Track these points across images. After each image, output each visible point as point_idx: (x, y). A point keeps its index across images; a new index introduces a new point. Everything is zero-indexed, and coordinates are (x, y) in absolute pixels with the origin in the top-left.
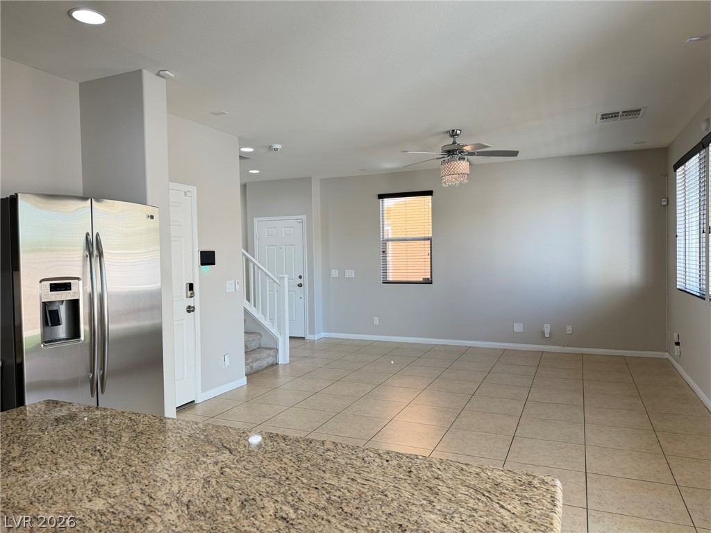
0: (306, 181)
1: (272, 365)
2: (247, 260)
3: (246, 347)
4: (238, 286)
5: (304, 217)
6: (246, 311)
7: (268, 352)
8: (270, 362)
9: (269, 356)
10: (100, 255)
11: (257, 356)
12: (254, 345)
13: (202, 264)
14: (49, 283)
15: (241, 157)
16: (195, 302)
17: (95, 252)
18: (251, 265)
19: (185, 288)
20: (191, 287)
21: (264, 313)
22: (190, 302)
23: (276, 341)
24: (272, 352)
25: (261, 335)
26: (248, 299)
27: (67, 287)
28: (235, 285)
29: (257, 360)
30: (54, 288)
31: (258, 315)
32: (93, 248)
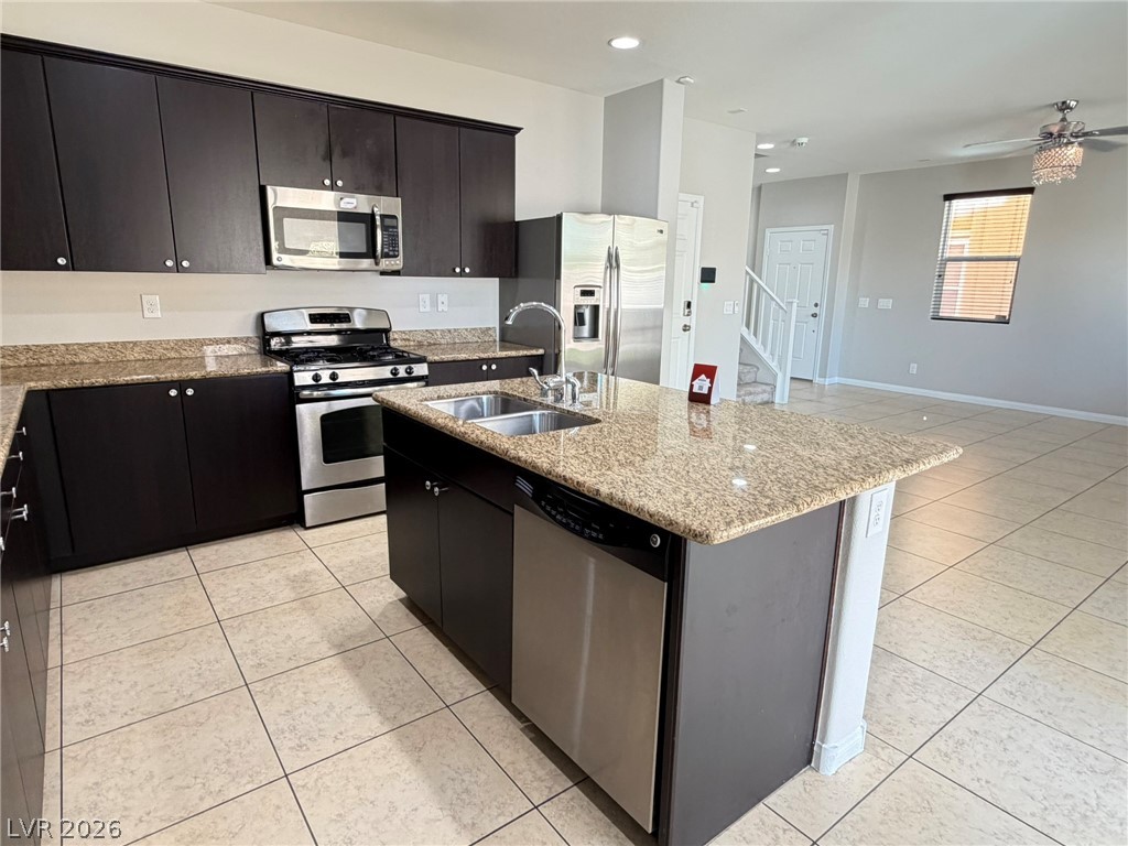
0: (840, 179)
1: (767, 403)
2: (752, 281)
3: (739, 378)
4: (736, 308)
5: (831, 227)
6: (743, 339)
7: (764, 387)
8: (765, 399)
9: (764, 391)
10: (618, 266)
11: (751, 389)
12: (749, 378)
13: (702, 281)
14: (579, 289)
15: (757, 156)
16: (692, 321)
17: (614, 264)
18: (755, 286)
19: (682, 305)
20: (689, 305)
21: (764, 344)
22: (686, 321)
23: (775, 376)
24: (768, 388)
25: (758, 368)
26: (748, 326)
27: (591, 293)
28: (734, 307)
29: (751, 394)
30: (584, 293)
31: (757, 346)
32: (613, 261)
